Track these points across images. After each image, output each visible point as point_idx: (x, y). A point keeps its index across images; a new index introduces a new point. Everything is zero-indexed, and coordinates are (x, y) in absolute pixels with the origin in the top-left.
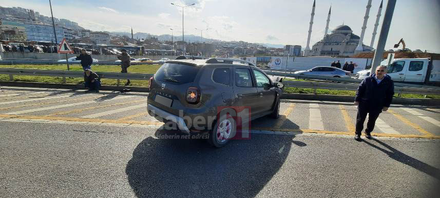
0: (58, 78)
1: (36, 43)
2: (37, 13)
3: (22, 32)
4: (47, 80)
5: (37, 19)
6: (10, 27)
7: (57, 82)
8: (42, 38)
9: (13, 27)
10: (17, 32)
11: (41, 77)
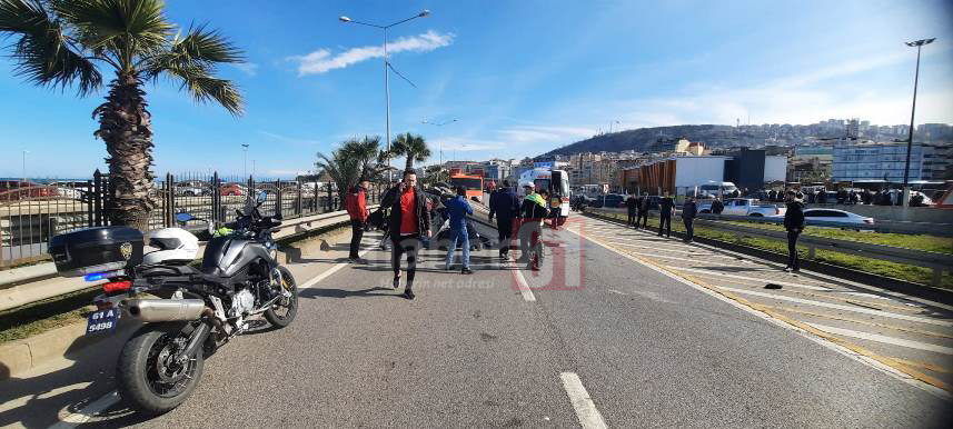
0: (915, 270)
1: (849, 184)
2: (865, 123)
3: (825, 165)
4: (886, 270)
5: (860, 135)
6: (806, 158)
7: (913, 279)
8: (862, 174)
9: (811, 157)
10: (815, 167)
11: (872, 261)
